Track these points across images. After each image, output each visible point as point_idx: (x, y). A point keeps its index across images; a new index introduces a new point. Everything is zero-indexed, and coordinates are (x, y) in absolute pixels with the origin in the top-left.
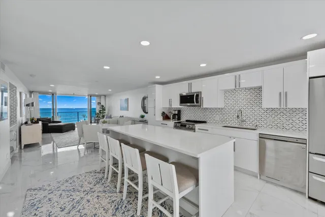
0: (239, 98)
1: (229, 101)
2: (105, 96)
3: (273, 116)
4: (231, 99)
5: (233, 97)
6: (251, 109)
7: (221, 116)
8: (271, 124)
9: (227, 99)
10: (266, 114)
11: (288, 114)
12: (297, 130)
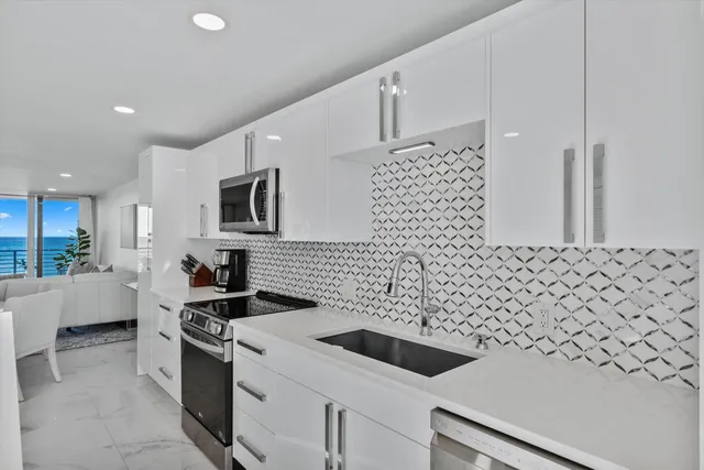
0: (421, 198)
1: (389, 209)
2: (93, 198)
3: (559, 290)
4: (394, 200)
5: (401, 191)
6: (467, 252)
7: (361, 278)
8: (549, 332)
9: (383, 201)
10: (524, 276)
11: (629, 284)
12: (677, 381)
